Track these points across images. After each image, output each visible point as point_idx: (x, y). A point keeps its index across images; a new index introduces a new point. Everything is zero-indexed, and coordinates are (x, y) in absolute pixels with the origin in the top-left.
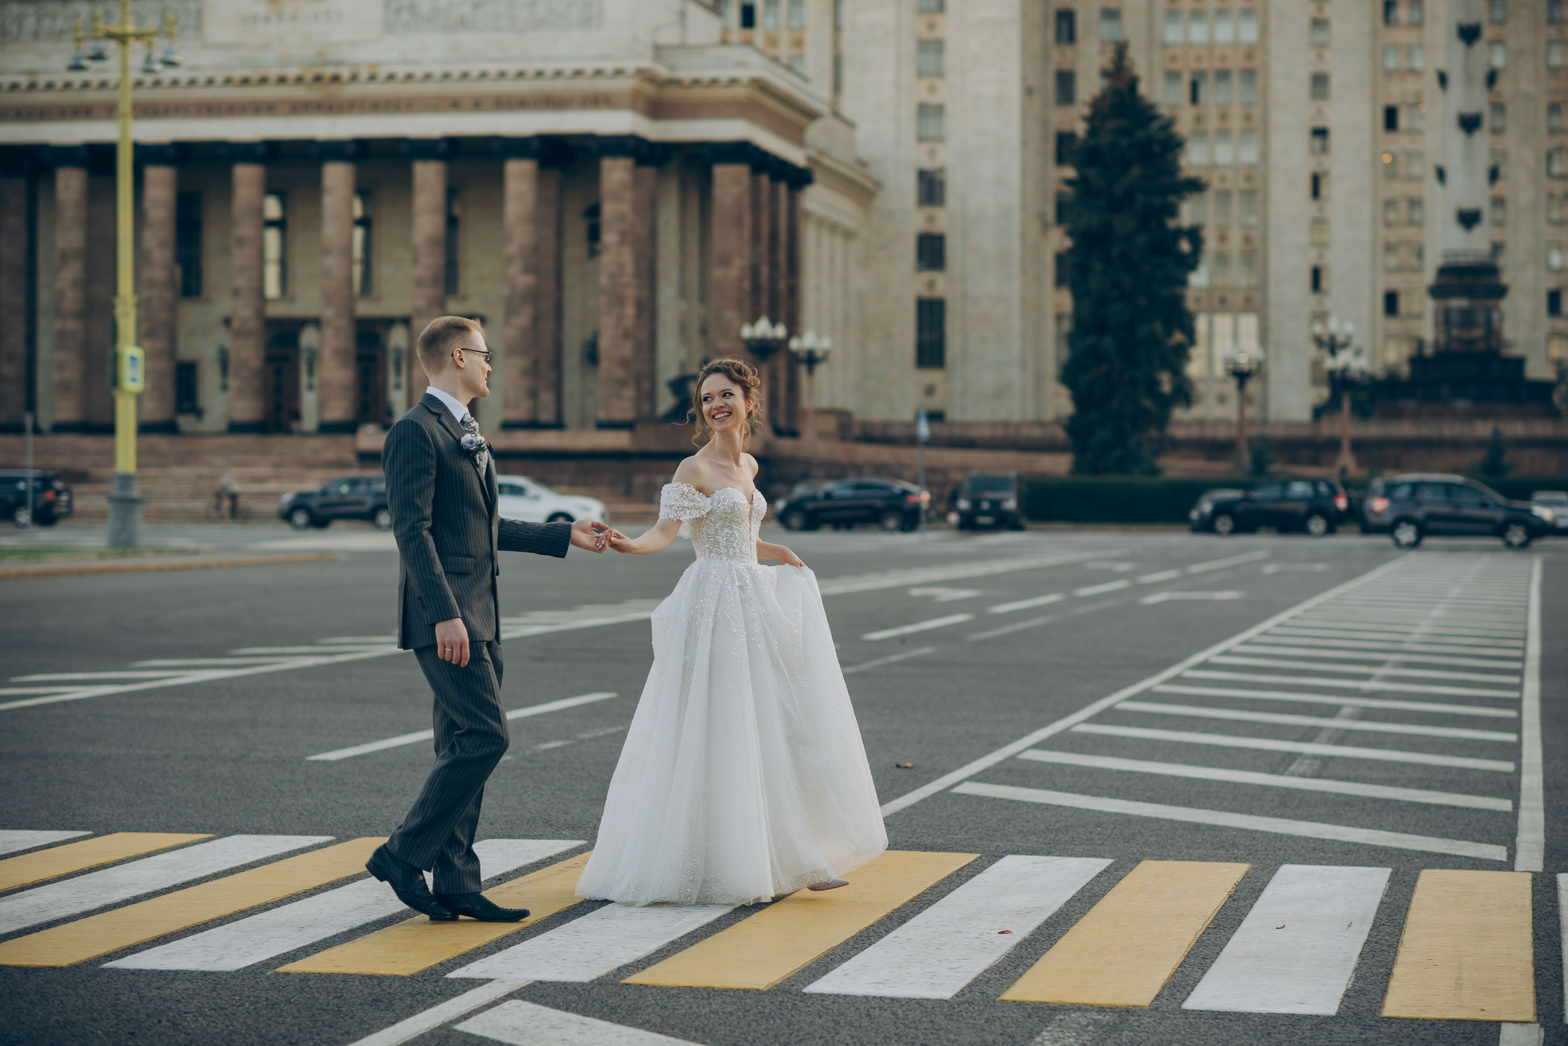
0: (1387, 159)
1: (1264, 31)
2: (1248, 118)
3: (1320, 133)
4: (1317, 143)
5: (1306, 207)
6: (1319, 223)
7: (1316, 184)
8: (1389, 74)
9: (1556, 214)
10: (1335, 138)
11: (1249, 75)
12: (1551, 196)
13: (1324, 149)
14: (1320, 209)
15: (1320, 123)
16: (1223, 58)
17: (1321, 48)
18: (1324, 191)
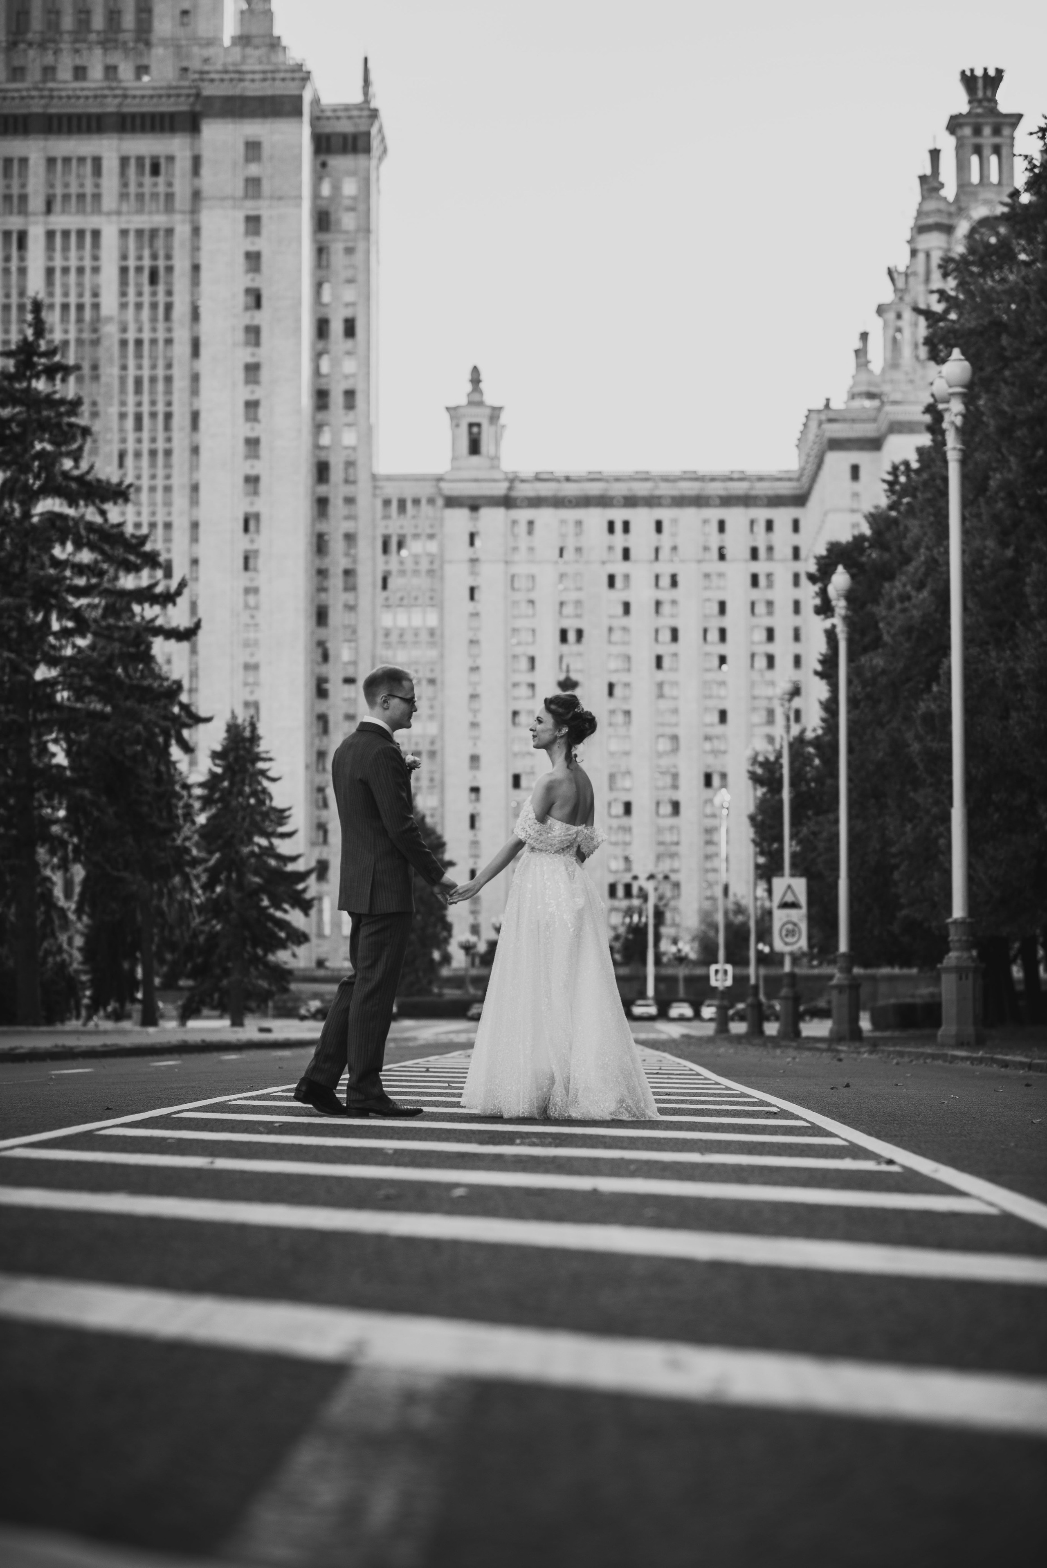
0: (514, 804)
1: (442, 727)
2: (432, 780)
3: (475, 790)
4: (473, 796)
5: (469, 834)
6: (475, 843)
7: (473, 819)
8: (515, 755)
9: (613, 839)
10: (483, 793)
11: (432, 754)
12: (610, 828)
13: (478, 800)
14: (475, 835)
15: (475, 784)
16: (417, 744)
17: (476, 739)
18: (477, 824)
